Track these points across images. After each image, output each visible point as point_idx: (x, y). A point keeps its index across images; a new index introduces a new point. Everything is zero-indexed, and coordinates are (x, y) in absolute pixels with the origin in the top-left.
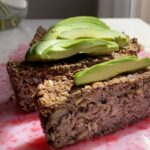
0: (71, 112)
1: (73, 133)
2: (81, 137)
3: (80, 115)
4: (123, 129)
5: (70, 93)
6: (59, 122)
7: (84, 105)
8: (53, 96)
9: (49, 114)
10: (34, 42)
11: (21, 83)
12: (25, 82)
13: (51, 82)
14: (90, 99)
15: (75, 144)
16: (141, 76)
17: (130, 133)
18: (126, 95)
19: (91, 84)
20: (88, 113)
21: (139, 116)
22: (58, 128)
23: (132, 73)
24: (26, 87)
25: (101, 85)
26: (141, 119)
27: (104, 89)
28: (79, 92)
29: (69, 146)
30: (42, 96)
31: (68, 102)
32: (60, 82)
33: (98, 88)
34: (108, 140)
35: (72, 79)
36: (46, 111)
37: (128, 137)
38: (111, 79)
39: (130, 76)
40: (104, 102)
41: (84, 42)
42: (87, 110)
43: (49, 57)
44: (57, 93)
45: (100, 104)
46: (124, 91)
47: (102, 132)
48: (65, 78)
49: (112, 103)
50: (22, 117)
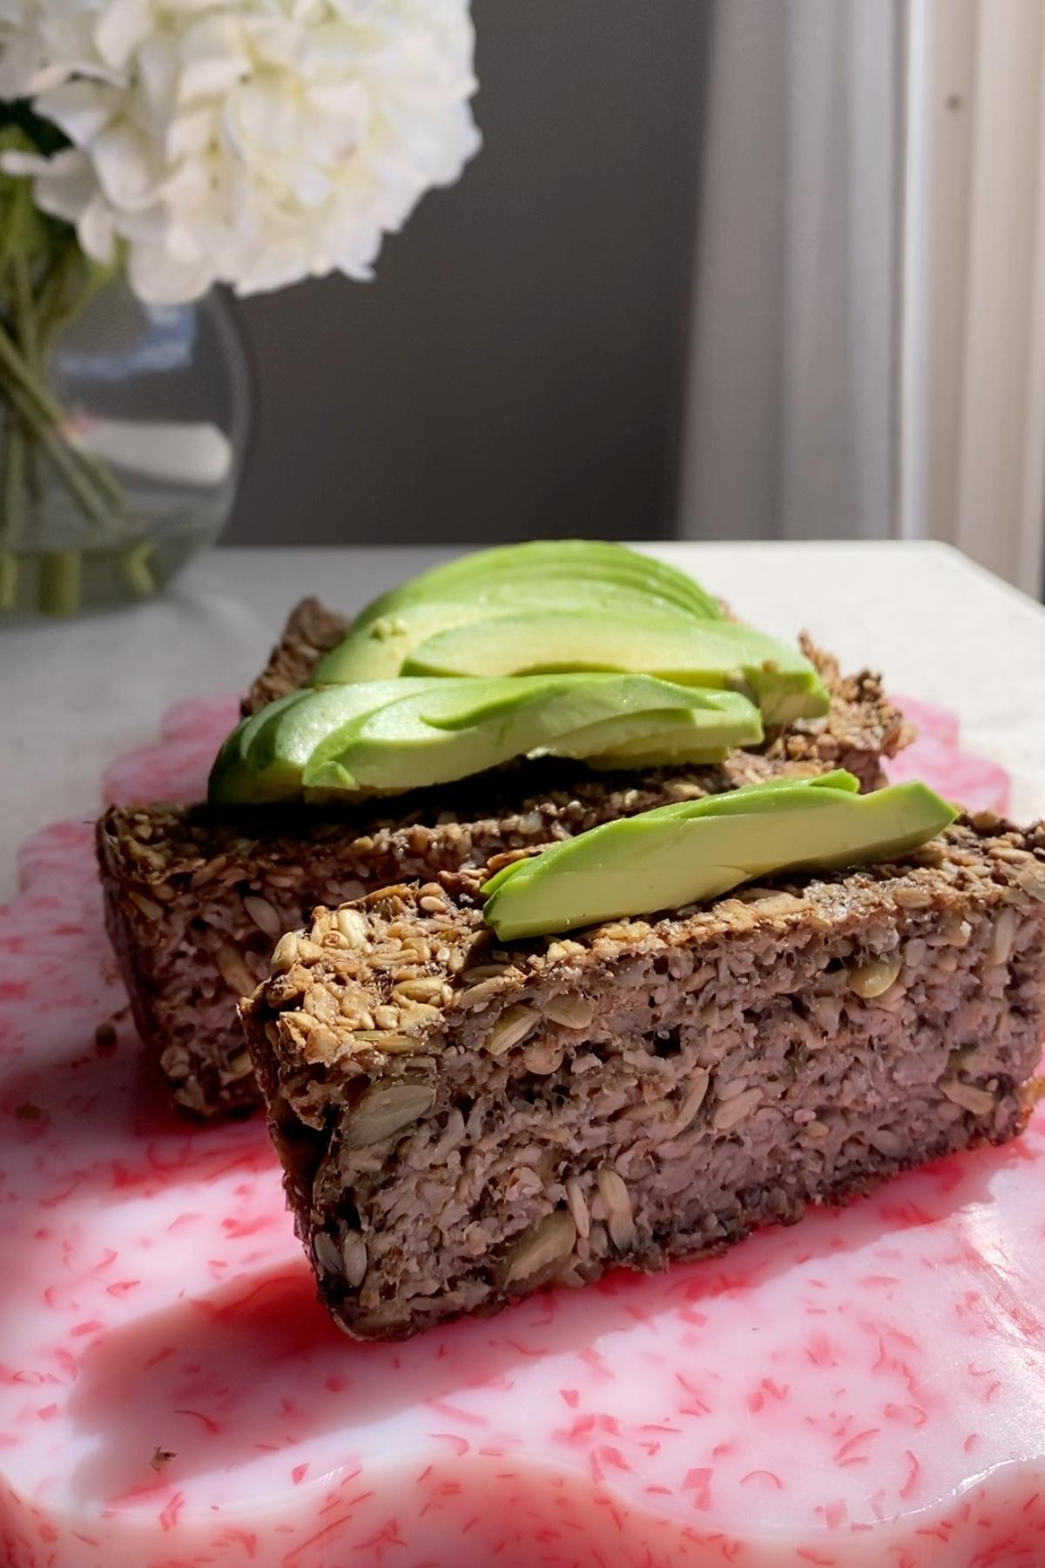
0: (464, 1105)
1: (480, 1237)
2: (524, 1266)
3: (519, 1120)
4: (788, 1222)
5: (458, 982)
6: (393, 1160)
7: (541, 1061)
8: (361, 1002)
9: (332, 1115)
10: (267, 695)
11: (175, 937)
12: (198, 926)
13: (353, 923)
14: (581, 1023)
15: (491, 1309)
16: (886, 893)
17: (837, 1245)
18: (798, 1007)
19: (583, 932)
20: (570, 1114)
21: (888, 1142)
22: (385, 1200)
23: (831, 872)
24: (203, 958)
25: (646, 939)
26: (906, 1162)
27: (662, 965)
28: (513, 976)
29: (452, 1318)
30: (297, 1001)
31: (450, 1038)
32: (406, 920)
33: (626, 959)
34: (695, 1291)
35: (479, 901)
36: (316, 1092)
37: (816, 1268)
38: (706, 904)
39: (817, 889)
40: (668, 1046)
41: (557, 693)
42: (563, 1096)
43: (349, 780)
44: (386, 983)
45: (639, 1058)
46: (785, 982)
47: (662, 1236)
48: (435, 896)
49: (713, 1052)
50: (169, 1149)
